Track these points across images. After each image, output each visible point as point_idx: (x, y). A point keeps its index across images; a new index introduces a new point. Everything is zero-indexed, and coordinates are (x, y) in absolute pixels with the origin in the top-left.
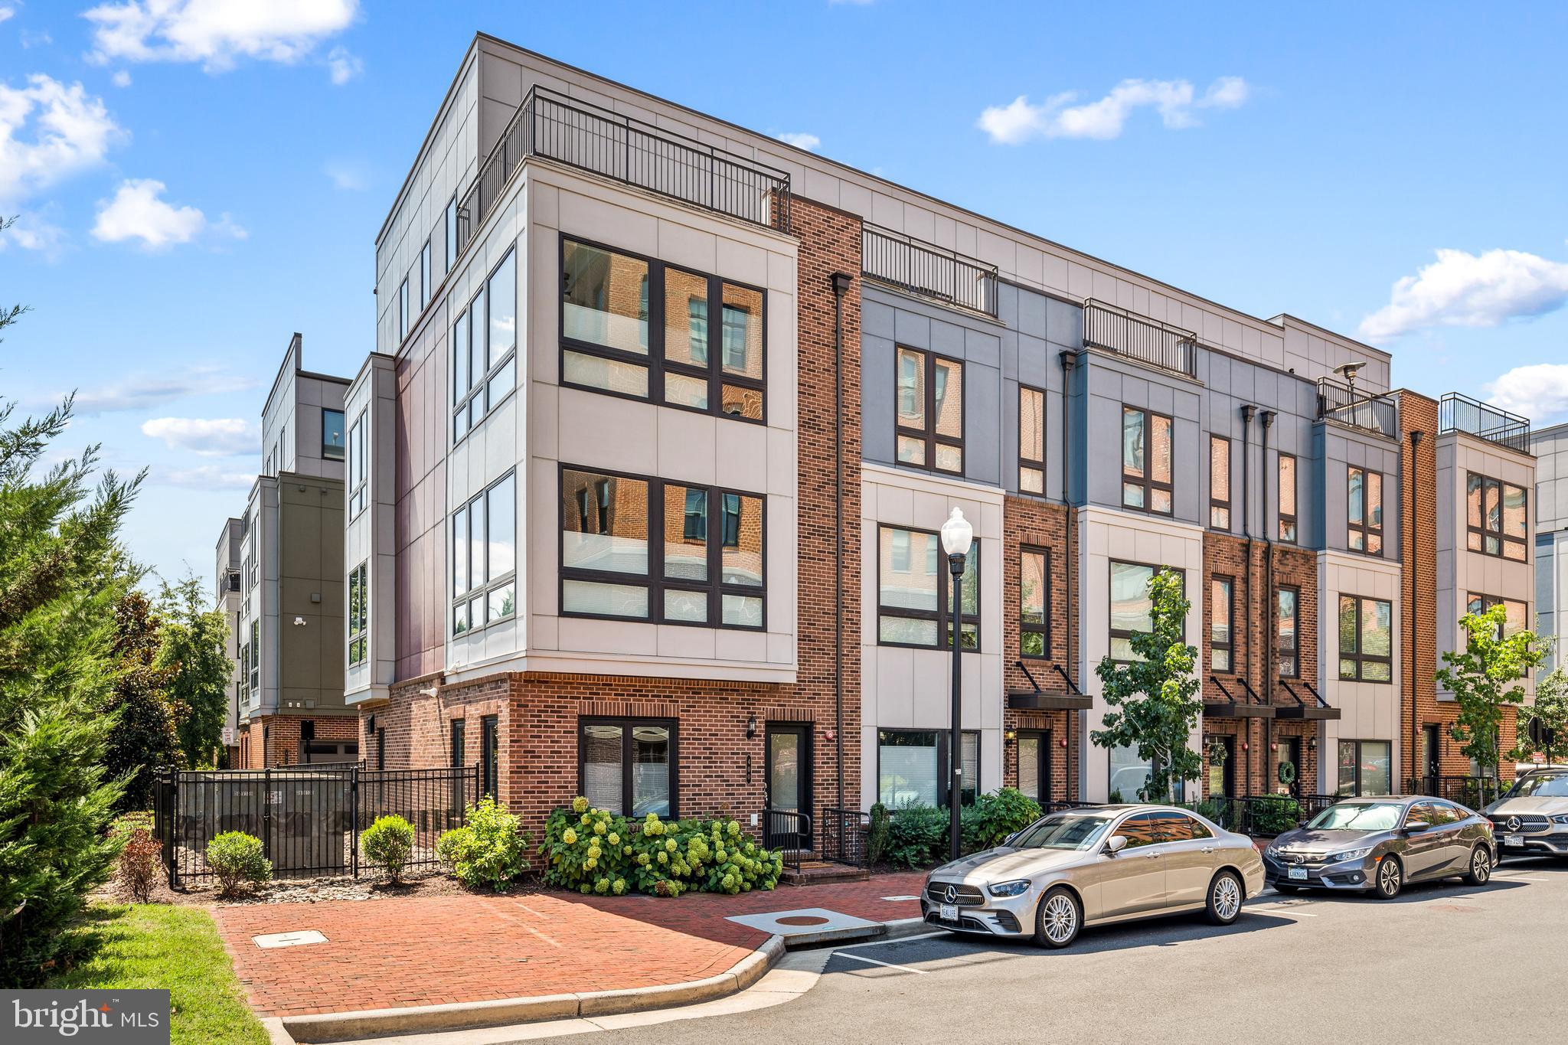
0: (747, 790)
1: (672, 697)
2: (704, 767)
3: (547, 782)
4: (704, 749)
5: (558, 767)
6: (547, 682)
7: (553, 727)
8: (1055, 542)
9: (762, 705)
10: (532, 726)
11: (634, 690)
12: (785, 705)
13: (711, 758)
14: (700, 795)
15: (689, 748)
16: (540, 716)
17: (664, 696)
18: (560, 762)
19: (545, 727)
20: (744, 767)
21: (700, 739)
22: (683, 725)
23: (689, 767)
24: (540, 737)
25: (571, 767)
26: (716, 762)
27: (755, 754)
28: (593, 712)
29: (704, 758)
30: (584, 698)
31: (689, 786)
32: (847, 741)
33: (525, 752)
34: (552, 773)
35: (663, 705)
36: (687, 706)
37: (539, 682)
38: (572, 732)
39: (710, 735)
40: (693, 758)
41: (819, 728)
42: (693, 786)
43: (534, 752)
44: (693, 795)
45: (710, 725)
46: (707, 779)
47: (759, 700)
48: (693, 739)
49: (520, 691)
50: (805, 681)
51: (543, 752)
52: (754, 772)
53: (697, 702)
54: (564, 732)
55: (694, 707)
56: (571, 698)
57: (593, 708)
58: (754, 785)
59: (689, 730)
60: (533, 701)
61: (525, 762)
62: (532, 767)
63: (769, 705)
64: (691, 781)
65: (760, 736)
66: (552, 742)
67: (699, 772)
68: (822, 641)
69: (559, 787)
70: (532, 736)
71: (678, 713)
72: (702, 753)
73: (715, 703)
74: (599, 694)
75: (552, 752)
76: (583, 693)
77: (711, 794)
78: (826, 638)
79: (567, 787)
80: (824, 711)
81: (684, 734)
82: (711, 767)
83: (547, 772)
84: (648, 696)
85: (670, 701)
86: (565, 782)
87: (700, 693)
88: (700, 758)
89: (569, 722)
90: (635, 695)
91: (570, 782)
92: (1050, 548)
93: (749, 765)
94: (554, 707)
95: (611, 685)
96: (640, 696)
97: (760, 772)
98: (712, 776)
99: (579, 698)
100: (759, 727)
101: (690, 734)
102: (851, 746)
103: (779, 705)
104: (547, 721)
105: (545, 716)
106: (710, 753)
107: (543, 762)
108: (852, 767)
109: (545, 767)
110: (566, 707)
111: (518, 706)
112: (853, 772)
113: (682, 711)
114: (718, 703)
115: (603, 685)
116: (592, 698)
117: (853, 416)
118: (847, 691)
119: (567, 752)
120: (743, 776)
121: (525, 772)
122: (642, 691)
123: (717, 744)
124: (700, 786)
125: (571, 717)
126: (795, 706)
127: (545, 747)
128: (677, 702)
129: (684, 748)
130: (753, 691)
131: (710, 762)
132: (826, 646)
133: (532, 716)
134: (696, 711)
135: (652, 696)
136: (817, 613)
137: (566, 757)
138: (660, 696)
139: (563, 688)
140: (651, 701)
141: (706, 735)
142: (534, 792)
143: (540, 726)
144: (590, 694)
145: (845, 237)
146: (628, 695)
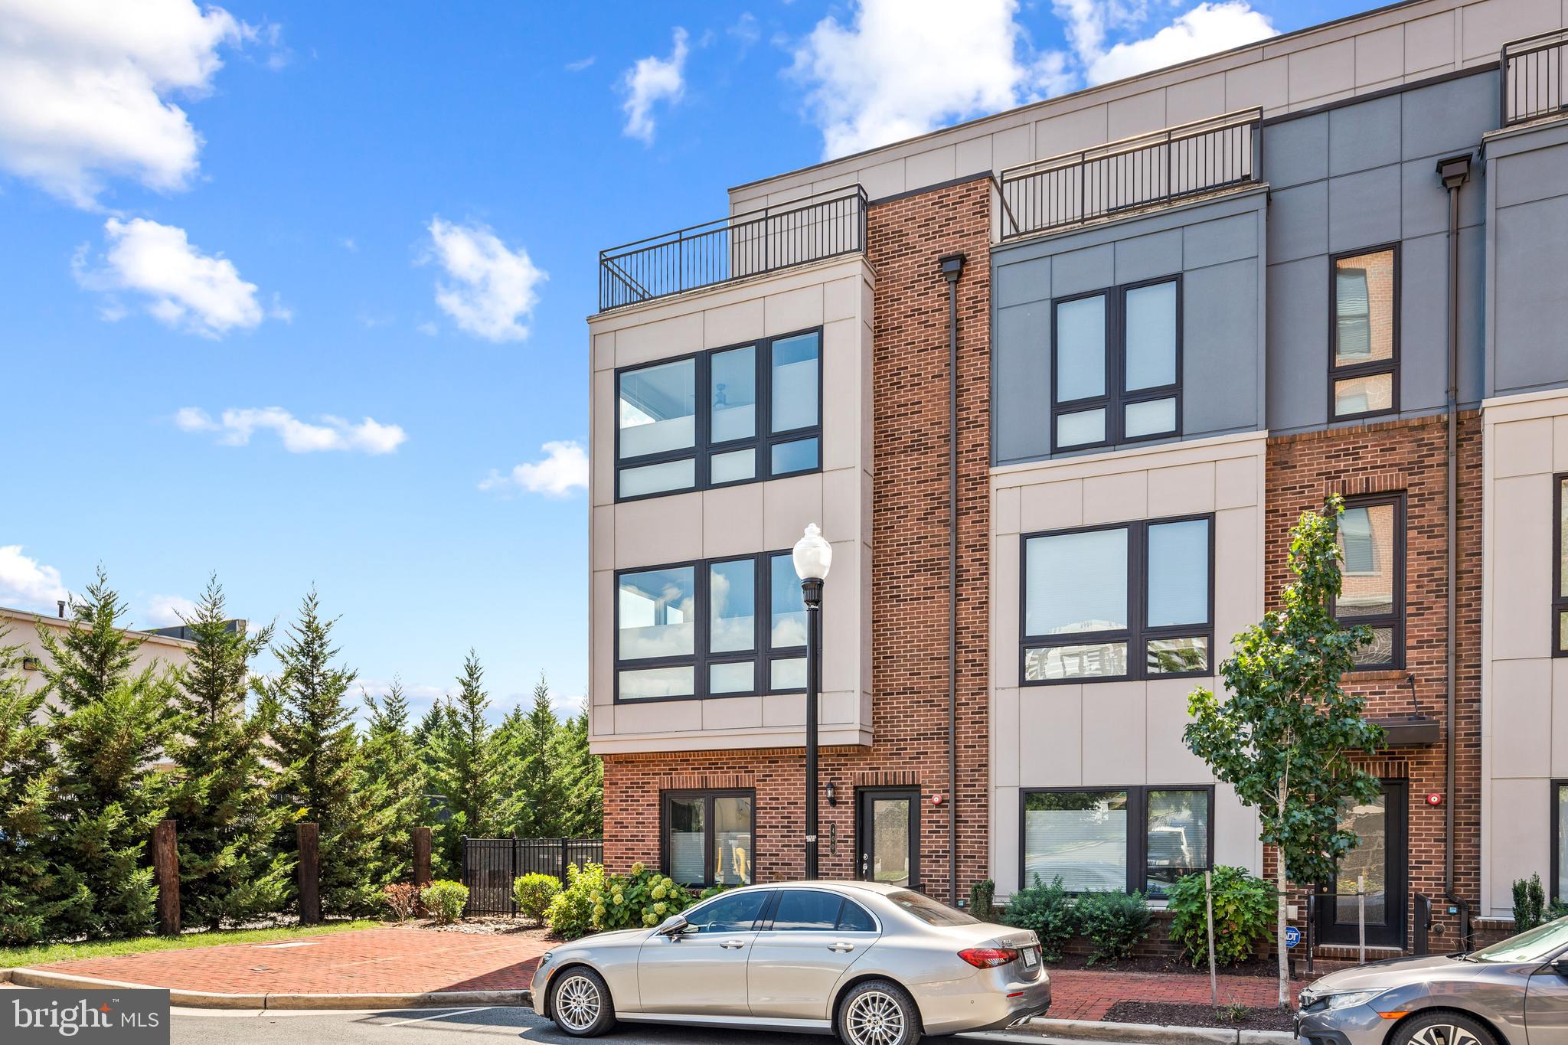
0: (831, 860)
1: (747, 767)
2: (782, 836)
3: (633, 849)
4: (782, 818)
5: (642, 836)
6: (633, 762)
7: (639, 801)
8: (1416, 479)
9: (849, 769)
10: (621, 801)
11: (710, 764)
12: (879, 769)
13: (790, 827)
14: (778, 864)
15: (765, 818)
16: (628, 792)
17: (739, 768)
18: (644, 832)
19: (632, 801)
20: (827, 837)
21: (778, 808)
22: (760, 794)
23: (766, 836)
24: (628, 810)
25: (654, 836)
26: (795, 831)
27: (841, 822)
28: (672, 786)
29: (782, 827)
30: (664, 774)
31: (765, 855)
32: (965, 806)
33: (616, 823)
34: (637, 841)
35: (737, 776)
36: (763, 776)
37: (626, 762)
38: (654, 805)
39: (788, 803)
40: (770, 827)
41: (925, 791)
42: (770, 855)
43: (622, 823)
44: (770, 864)
45: (788, 794)
46: (786, 849)
47: (846, 765)
48: (770, 808)
49: (611, 771)
50: (906, 740)
51: (630, 823)
52: (839, 841)
53: (773, 771)
54: (648, 805)
55: (771, 776)
56: (653, 774)
57: (671, 783)
58: (840, 856)
59: (766, 799)
60: (622, 779)
61: (616, 832)
62: (621, 836)
63: (858, 769)
64: (769, 851)
65: (847, 803)
66: (637, 814)
67: (776, 841)
68: (929, 692)
69: (643, 854)
70: (621, 810)
71: (753, 783)
72: (779, 822)
73: (794, 770)
74: (677, 769)
75: (637, 823)
76: (663, 769)
77: (790, 864)
78: (935, 687)
79: (649, 854)
80: (932, 772)
81: (761, 803)
82: (790, 836)
83: (633, 841)
84: (723, 768)
85: (745, 772)
86: (648, 849)
87: (778, 762)
88: (778, 827)
89: (652, 796)
90: (711, 768)
91: (652, 850)
92: (1405, 490)
93: (833, 835)
94: (638, 783)
95: (688, 760)
96: (715, 768)
97: (847, 842)
98: (790, 846)
99: (660, 774)
100: (847, 794)
101: (767, 804)
102: (972, 811)
103: (870, 769)
104: (633, 796)
105: (632, 792)
106: (788, 822)
107: (630, 832)
108: (975, 837)
109: (632, 836)
110: (649, 783)
111: (610, 784)
112: (976, 842)
113: (758, 781)
114: (797, 770)
115: (681, 760)
116: (671, 774)
117: (977, 417)
118: (965, 747)
119: (650, 823)
120: (828, 846)
121: (616, 841)
122: (717, 764)
123: (796, 813)
124: (778, 855)
125: (653, 791)
126: (892, 768)
127: (631, 818)
128: (753, 772)
129: (761, 818)
130: (838, 755)
131: (788, 831)
132: (935, 696)
133: (621, 792)
134: (773, 780)
135: (728, 768)
136: (923, 660)
137: (648, 827)
138: (735, 768)
139: (647, 766)
140: (726, 772)
141: (784, 803)
142: (622, 858)
143: (627, 801)
144: (670, 769)
145: (964, 209)
146: (704, 769)
